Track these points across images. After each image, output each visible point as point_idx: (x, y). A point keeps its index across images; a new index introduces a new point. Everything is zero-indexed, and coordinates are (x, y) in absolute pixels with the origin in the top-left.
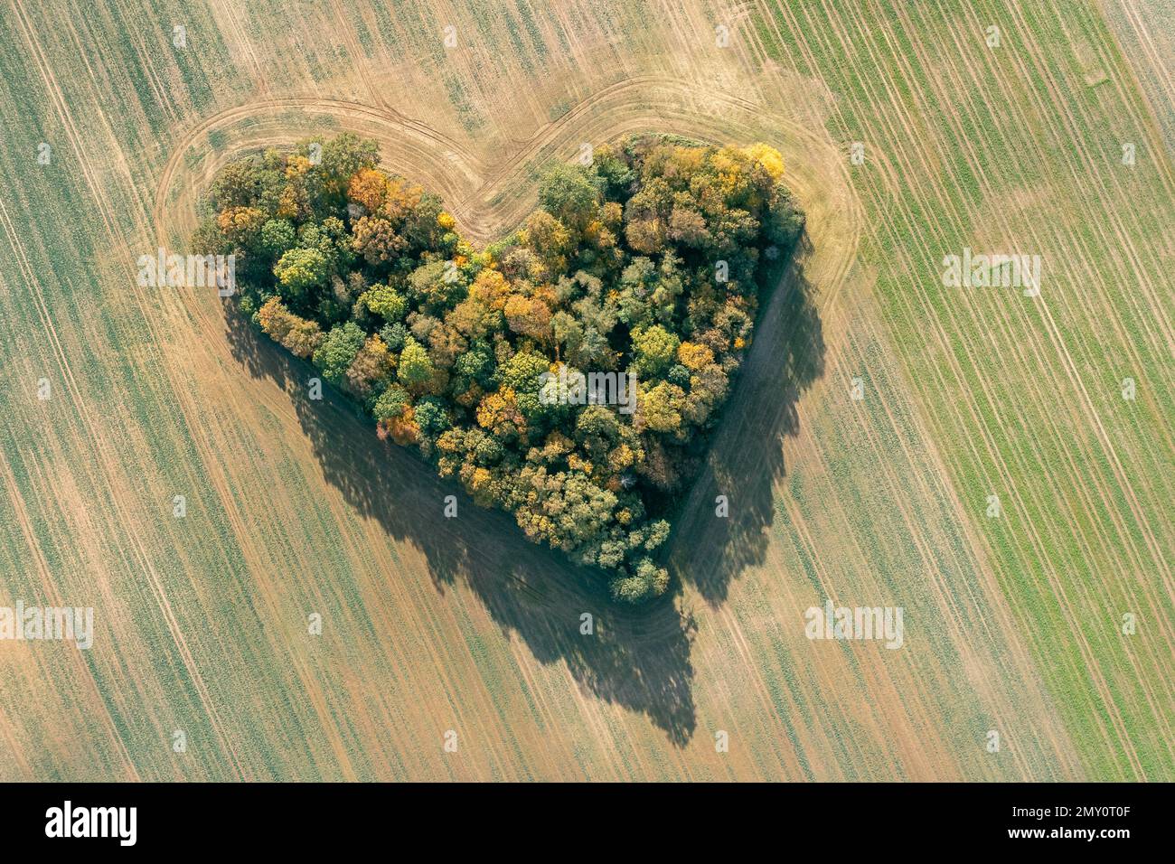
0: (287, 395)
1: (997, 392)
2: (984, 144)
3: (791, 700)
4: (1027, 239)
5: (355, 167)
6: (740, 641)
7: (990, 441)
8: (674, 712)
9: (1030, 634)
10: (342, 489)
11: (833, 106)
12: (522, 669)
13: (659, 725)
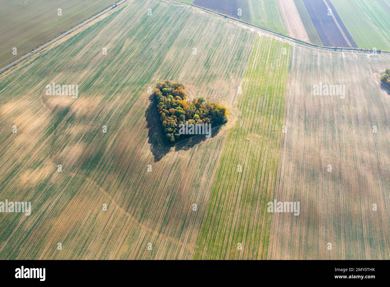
0: (151, 103)
1: (236, 152)
2: (256, 128)
3: (175, 166)
4: (254, 140)
5: (181, 86)
6: (176, 156)
7: (230, 156)
8: (158, 158)
9: (215, 180)
10: (146, 113)
11: (240, 115)
12: (145, 142)
13: (155, 158)
